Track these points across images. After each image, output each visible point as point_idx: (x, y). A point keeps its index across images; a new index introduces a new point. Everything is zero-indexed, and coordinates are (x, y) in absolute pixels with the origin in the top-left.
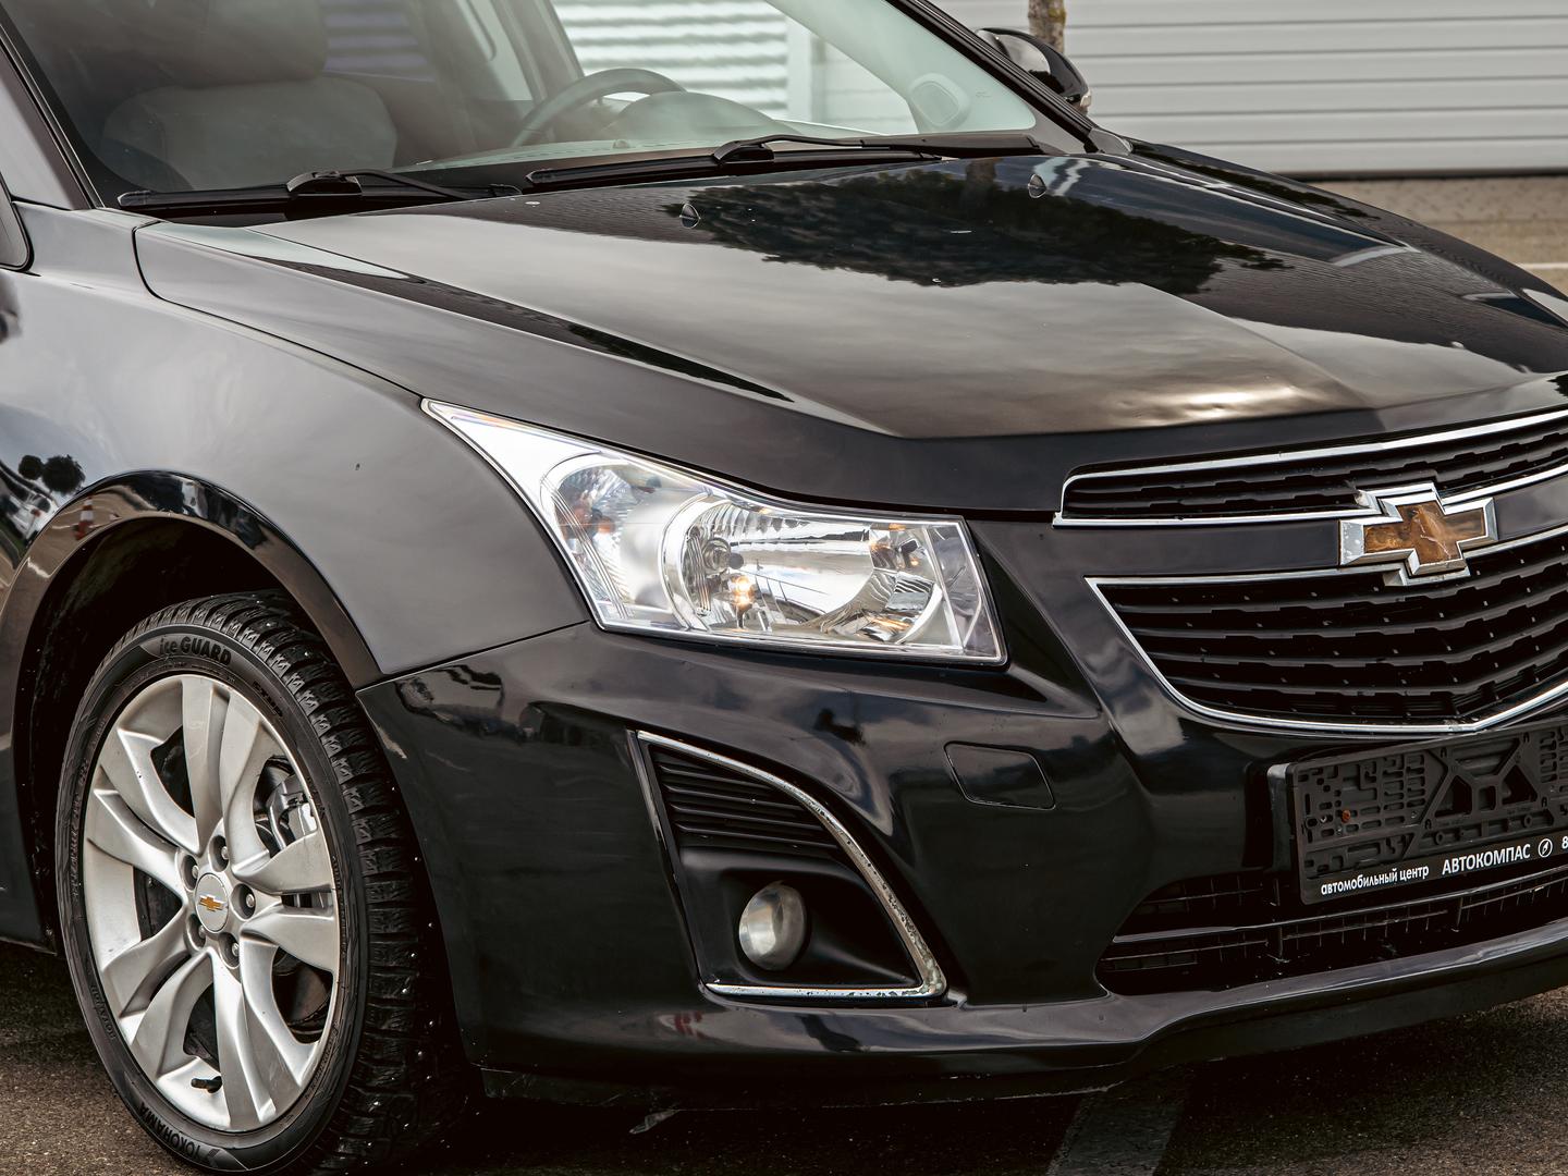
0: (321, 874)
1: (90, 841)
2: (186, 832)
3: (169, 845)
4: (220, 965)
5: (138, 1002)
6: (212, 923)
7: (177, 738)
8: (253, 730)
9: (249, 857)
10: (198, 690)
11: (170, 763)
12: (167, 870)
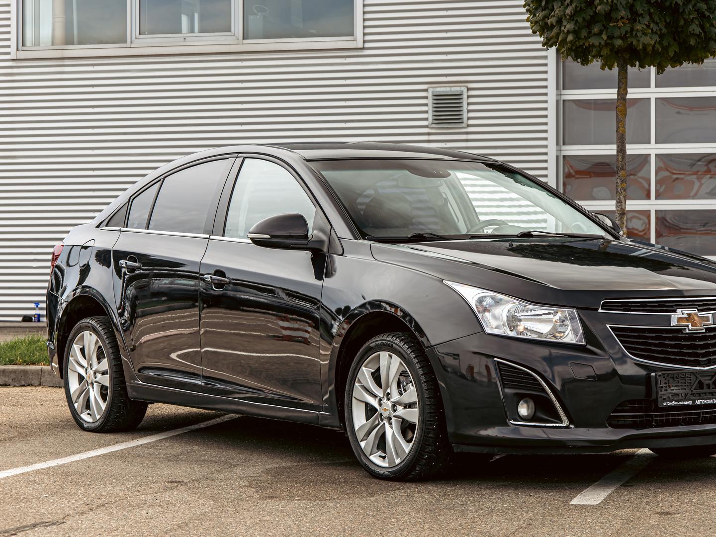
0: (415, 398)
1: (354, 397)
2: (379, 393)
3: (375, 396)
4: (387, 425)
5: (365, 438)
6: (385, 414)
7: (378, 370)
8: (398, 364)
9: (395, 397)
10: (384, 355)
11: (376, 376)
12: (374, 403)
